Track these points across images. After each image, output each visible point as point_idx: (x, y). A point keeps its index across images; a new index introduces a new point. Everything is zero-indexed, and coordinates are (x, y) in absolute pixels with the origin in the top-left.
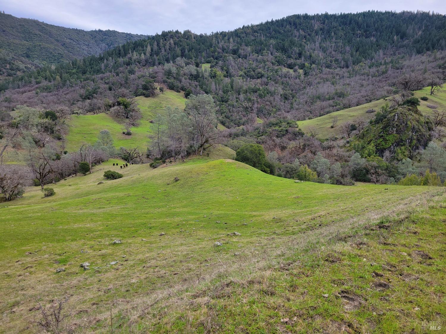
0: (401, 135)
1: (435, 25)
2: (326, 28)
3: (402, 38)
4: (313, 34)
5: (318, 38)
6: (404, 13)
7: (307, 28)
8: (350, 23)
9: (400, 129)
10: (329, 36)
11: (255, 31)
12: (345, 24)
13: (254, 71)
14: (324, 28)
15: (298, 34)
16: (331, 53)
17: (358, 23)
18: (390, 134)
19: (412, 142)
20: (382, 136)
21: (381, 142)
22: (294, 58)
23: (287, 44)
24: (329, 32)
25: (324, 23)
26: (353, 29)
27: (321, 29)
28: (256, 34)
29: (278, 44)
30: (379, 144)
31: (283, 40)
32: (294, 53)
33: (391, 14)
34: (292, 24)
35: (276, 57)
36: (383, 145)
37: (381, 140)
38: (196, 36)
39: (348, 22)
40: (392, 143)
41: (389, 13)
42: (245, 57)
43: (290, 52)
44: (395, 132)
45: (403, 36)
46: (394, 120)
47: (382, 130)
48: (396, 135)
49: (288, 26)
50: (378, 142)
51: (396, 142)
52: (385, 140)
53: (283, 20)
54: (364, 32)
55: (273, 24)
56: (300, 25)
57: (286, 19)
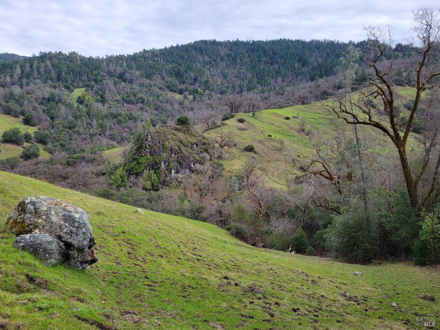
0: (155, 157)
1: (335, 53)
2: (233, 54)
3: (303, 65)
4: (218, 60)
5: (223, 64)
6: (312, 41)
7: (213, 54)
8: (258, 50)
9: (154, 150)
10: (235, 63)
11: (155, 55)
12: (253, 51)
13: (135, 96)
14: (231, 55)
15: (202, 60)
16: (231, 79)
17: (265, 51)
18: (143, 156)
19: (170, 165)
20: (136, 158)
21: (135, 165)
22: (189, 83)
23: (182, 69)
24: (235, 59)
25: (231, 50)
26: (259, 56)
27: (228, 56)
28: (155, 59)
29: (173, 68)
30: (133, 168)
31: (180, 65)
32: (188, 78)
33: (300, 42)
34: (198, 50)
35: (166, 82)
36: (136, 170)
37: (135, 163)
38: (82, 59)
39: (256, 50)
40: (145, 167)
41: (299, 41)
42: (131, 82)
43: (185, 77)
44: (148, 154)
45: (304, 64)
46: (147, 140)
47: (136, 152)
48: (149, 157)
49: (193, 51)
50: (132, 166)
51: (149, 165)
52: (139, 163)
53: (189, 45)
54: (270, 60)
55: (178, 49)
56: (207, 50)
57: (193, 45)
